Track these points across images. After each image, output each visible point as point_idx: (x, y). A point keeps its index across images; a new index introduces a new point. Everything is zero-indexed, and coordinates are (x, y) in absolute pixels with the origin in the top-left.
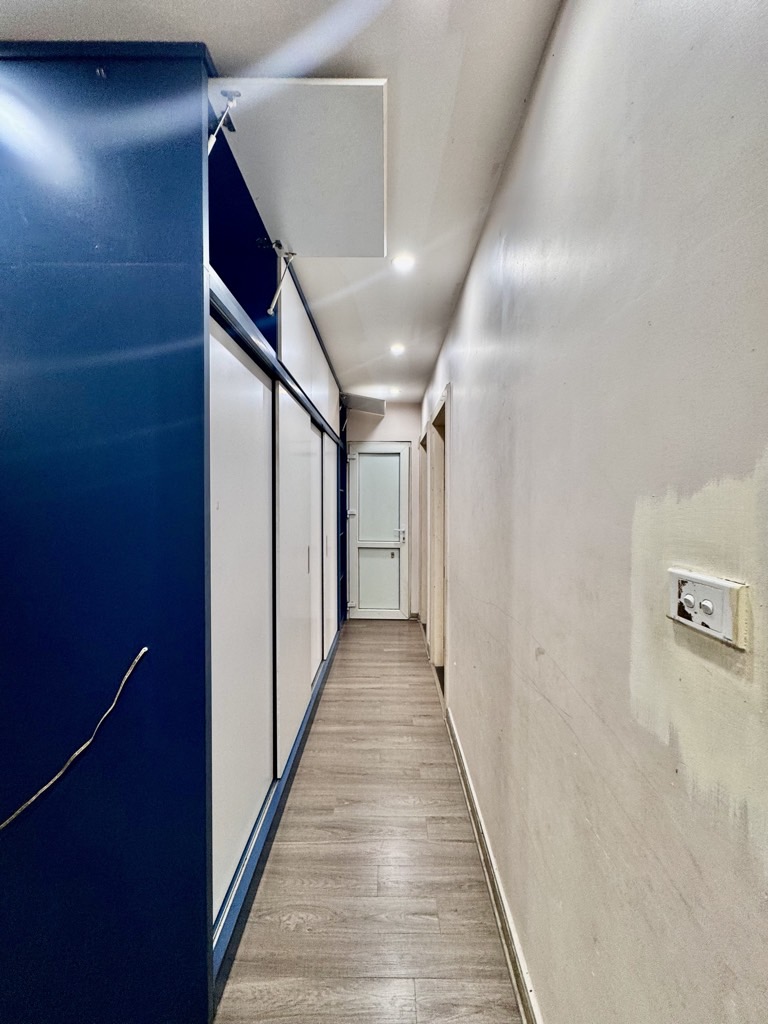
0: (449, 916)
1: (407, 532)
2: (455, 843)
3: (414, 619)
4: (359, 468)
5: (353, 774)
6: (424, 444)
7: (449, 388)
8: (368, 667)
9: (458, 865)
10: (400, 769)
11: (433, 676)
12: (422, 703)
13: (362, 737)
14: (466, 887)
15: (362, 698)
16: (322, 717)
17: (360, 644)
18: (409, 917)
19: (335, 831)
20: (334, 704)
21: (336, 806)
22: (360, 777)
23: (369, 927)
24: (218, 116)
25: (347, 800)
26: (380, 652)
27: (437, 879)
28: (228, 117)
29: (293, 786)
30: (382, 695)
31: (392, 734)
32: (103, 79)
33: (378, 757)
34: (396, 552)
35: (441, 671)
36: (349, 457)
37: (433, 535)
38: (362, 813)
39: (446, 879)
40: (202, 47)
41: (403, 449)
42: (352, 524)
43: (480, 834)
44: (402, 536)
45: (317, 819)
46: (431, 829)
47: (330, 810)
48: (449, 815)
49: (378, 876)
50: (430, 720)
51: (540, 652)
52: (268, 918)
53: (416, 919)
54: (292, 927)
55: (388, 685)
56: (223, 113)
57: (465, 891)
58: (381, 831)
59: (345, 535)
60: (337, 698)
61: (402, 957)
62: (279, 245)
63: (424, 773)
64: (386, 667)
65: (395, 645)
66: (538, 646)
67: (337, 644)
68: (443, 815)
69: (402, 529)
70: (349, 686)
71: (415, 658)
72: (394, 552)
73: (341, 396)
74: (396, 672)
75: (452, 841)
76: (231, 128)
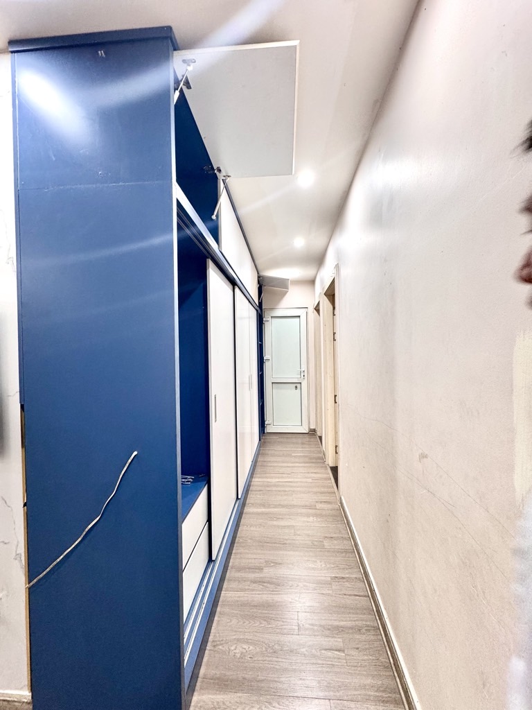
0: (354, 653)
1: (306, 371)
2: (353, 597)
3: (312, 432)
4: (271, 327)
5: (275, 543)
6: (317, 309)
7: (337, 267)
8: (282, 467)
9: (357, 614)
10: (310, 540)
11: (328, 474)
12: (322, 493)
13: (281, 517)
14: (363, 630)
15: (279, 489)
16: (252, 501)
17: (276, 451)
18: (323, 652)
19: (265, 584)
20: (258, 492)
21: (265, 567)
22: (280, 545)
23: (294, 658)
24: (180, 78)
25: (273, 563)
26: (290, 456)
27: (342, 623)
28: (187, 77)
29: (234, 551)
30: (292, 487)
31: (302, 515)
32: (103, 57)
33: (293, 531)
34: (298, 386)
35: (335, 470)
36: (264, 319)
37: (326, 373)
38: (283, 571)
39: (349, 624)
40: (169, 28)
41: (302, 313)
42: (267, 366)
43: (372, 591)
44: (302, 375)
45: (252, 576)
46: (335, 586)
47: (261, 569)
48: (347, 576)
49: (298, 620)
50: (329, 506)
51: (423, 456)
52: (220, 647)
53: (329, 654)
54: (238, 655)
55: (296, 480)
56: (183, 76)
57: (364, 634)
58: (298, 586)
59: (262, 374)
60: (260, 488)
61: (319, 682)
62: (219, 170)
63: (327, 544)
64: (295, 467)
65: (299, 451)
66: (421, 451)
67: (259, 450)
68: (343, 576)
69: (303, 370)
70: (269, 480)
71: (314, 461)
72: (297, 385)
73: (259, 277)
74: (301, 470)
75: (350, 595)
76: (189, 87)
